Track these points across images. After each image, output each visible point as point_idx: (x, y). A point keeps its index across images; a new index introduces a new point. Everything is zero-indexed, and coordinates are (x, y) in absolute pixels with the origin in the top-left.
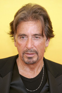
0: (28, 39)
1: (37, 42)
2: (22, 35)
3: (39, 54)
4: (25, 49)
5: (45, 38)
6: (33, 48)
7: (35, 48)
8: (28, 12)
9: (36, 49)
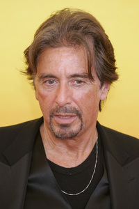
0: (60, 86)
1: (80, 92)
2: (46, 77)
3: (83, 118)
4: (54, 106)
5: (97, 82)
6: (69, 103)
7: (74, 105)
8: (59, 28)
9: (77, 107)
